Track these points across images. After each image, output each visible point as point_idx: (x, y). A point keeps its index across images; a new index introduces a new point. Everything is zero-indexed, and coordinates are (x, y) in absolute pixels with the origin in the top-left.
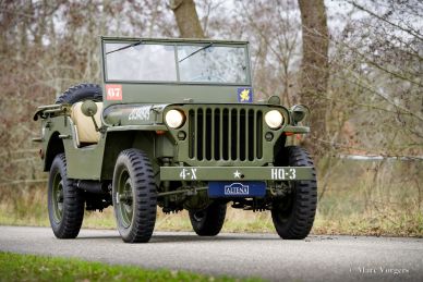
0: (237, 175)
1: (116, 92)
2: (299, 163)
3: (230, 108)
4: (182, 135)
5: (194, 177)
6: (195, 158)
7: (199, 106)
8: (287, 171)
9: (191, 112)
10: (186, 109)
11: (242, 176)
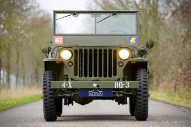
0: (95, 85)
1: (59, 40)
2: (138, 79)
3: (98, 49)
4: (71, 64)
5: (70, 87)
6: (78, 76)
7: (80, 48)
8: (124, 83)
9: (76, 51)
10: (73, 49)
11: (98, 86)
